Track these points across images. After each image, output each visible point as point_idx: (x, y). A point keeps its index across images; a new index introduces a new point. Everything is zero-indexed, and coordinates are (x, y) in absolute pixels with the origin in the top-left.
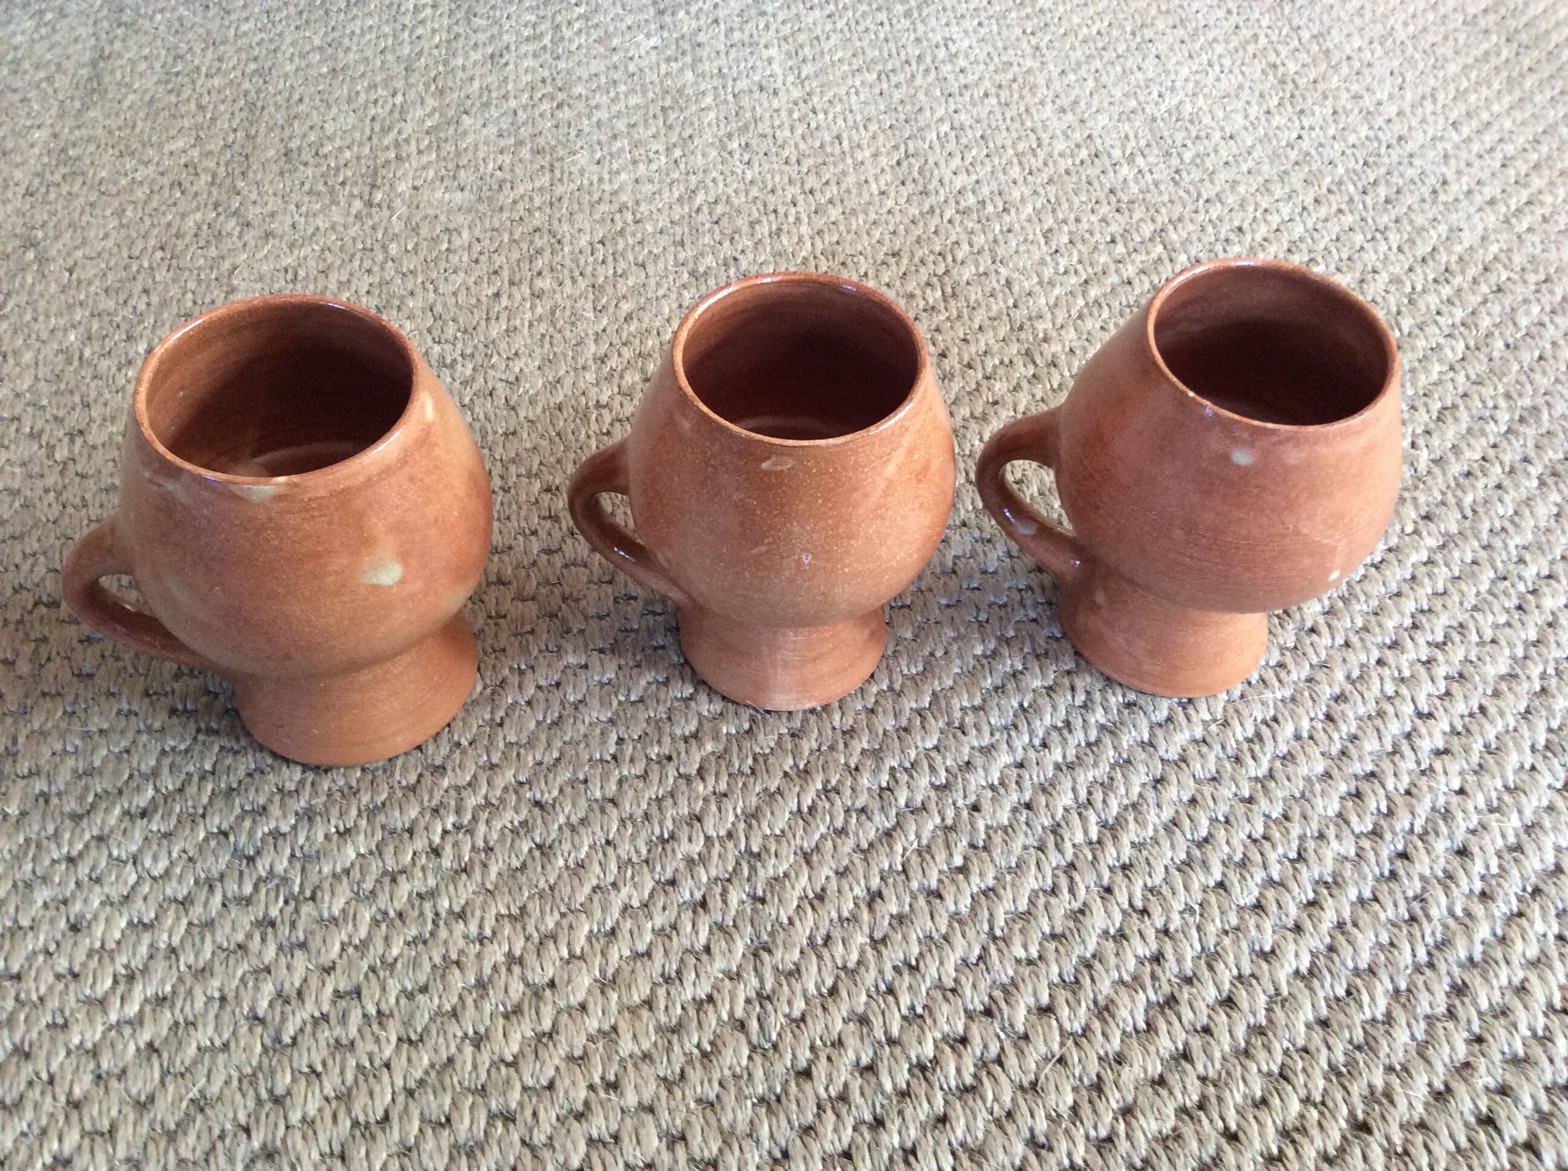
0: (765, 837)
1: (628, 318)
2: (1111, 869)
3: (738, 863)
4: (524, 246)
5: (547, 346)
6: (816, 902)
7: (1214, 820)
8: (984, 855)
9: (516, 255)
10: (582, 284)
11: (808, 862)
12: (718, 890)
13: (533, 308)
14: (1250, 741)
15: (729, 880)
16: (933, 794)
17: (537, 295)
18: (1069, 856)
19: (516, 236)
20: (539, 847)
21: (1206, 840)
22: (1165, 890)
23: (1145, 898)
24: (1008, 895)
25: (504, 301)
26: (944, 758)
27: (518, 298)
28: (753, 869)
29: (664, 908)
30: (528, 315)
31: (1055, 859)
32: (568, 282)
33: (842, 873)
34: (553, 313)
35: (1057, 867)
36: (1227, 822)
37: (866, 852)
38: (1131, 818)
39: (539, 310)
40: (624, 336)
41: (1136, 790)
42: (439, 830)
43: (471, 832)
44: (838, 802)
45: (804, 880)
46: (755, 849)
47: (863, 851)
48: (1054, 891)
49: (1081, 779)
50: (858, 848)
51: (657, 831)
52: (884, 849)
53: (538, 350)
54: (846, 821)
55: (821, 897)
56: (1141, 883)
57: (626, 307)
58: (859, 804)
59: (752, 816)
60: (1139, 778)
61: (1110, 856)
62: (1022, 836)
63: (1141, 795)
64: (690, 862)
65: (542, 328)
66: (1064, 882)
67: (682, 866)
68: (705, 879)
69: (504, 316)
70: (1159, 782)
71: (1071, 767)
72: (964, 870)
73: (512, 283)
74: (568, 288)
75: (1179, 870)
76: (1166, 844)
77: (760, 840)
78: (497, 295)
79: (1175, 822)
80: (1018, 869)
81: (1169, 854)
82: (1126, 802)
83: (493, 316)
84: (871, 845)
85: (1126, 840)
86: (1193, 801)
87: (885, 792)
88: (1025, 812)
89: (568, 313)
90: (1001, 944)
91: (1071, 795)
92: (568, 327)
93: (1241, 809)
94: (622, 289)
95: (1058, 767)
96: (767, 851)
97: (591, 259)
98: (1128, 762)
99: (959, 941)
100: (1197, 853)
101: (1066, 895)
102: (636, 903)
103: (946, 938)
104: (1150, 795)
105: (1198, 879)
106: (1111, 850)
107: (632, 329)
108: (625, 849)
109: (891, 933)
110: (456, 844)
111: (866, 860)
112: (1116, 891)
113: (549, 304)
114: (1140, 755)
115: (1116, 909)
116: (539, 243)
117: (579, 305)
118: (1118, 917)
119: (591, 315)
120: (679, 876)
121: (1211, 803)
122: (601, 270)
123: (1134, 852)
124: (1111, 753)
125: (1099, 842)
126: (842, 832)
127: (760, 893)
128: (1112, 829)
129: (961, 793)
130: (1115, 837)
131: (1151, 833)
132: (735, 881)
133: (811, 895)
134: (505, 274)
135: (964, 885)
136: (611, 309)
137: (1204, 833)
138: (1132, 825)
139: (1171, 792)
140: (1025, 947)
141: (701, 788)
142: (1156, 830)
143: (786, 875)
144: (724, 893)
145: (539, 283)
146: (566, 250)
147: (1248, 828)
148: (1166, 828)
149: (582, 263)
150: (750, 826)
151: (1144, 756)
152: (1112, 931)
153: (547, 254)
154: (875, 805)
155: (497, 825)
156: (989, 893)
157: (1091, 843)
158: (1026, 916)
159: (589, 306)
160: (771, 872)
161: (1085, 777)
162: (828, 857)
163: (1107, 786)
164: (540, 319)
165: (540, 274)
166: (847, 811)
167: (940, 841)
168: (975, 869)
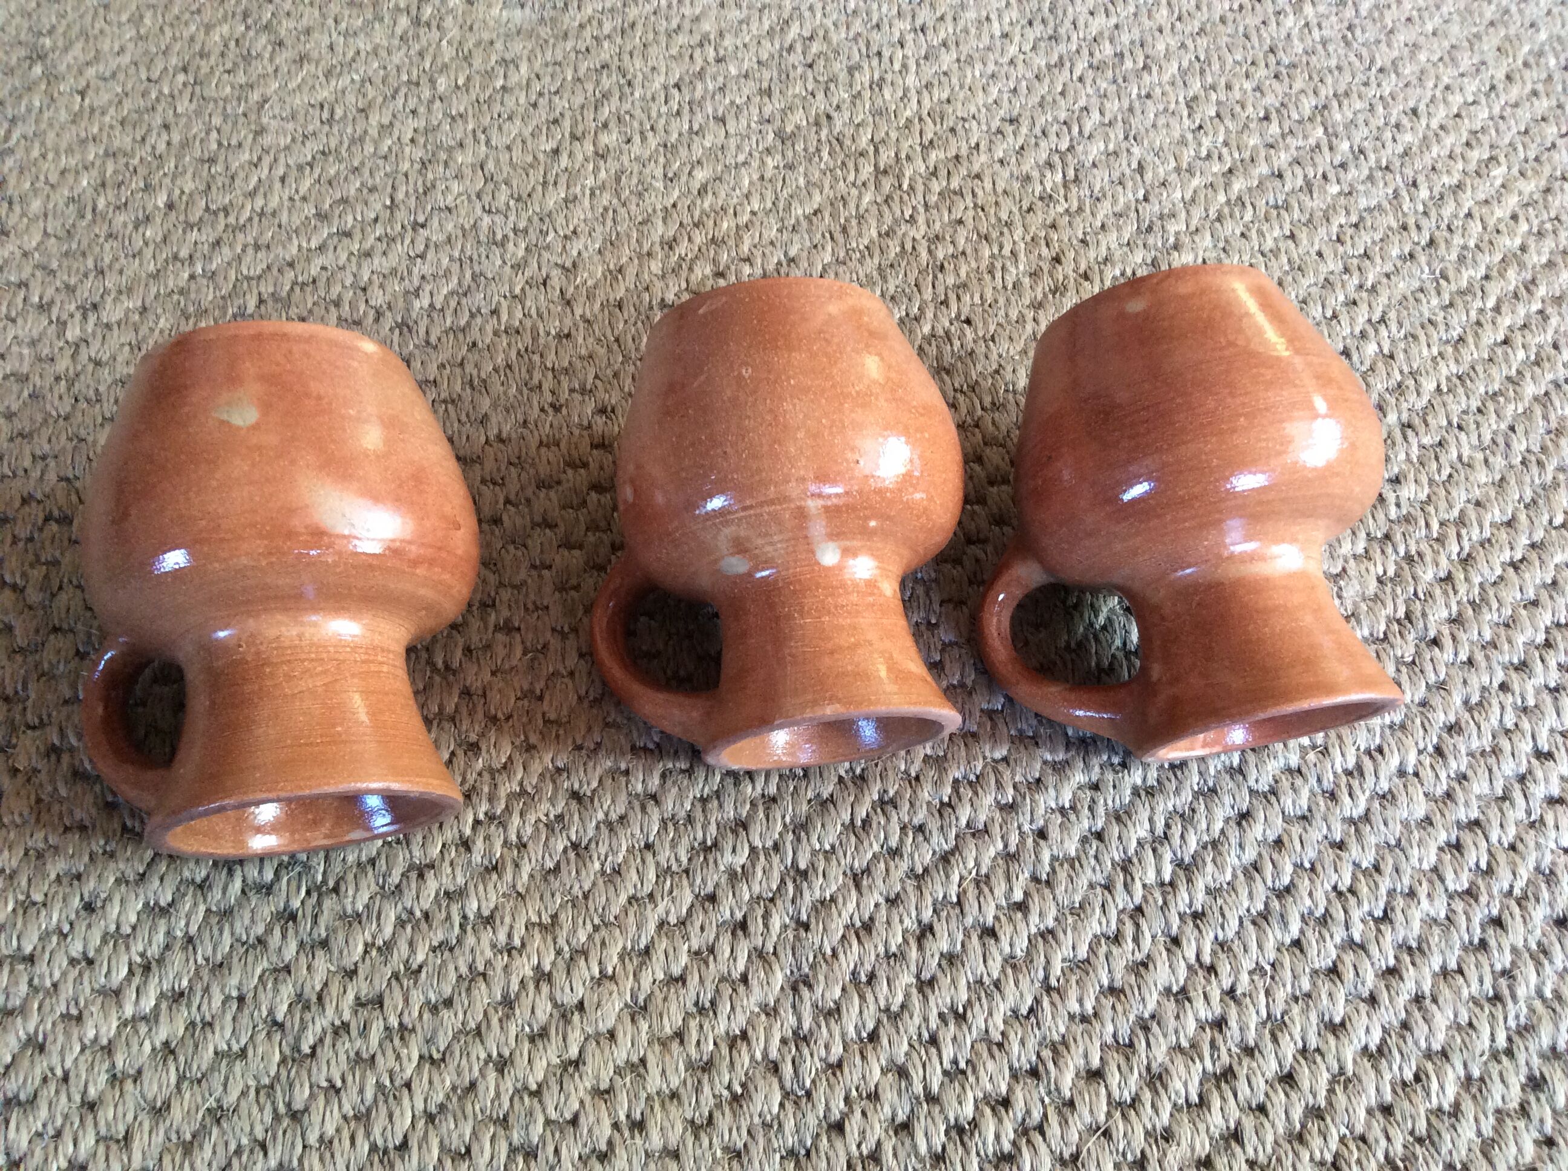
0: (814, 853)
1: (702, 191)
2: (1181, 916)
3: (783, 881)
4: (590, 87)
5: (609, 223)
6: (862, 933)
7: (1298, 866)
8: (1047, 891)
9: (579, 100)
10: (653, 142)
11: (858, 886)
12: (760, 912)
13: (596, 171)
14: (1349, 773)
15: (772, 900)
16: (997, 815)
17: (601, 155)
18: (1138, 899)
19: (581, 72)
20: (575, 846)
21: (1287, 890)
22: (1237, 947)
23: (1214, 953)
24: (1067, 940)
25: (564, 161)
26: (1013, 775)
27: (580, 157)
28: (798, 890)
29: (702, 929)
30: (590, 182)
31: (1121, 899)
32: (637, 139)
33: (893, 901)
34: (618, 180)
35: (1123, 911)
36: (1313, 869)
37: (920, 878)
38: (1209, 860)
39: (603, 174)
40: (697, 214)
41: (1218, 825)
42: (470, 821)
43: (503, 824)
44: (894, 819)
45: (851, 906)
46: (802, 866)
47: (917, 877)
48: (1117, 939)
49: (1160, 808)
50: (912, 873)
51: (700, 835)
52: (938, 878)
53: (599, 229)
54: (901, 841)
55: (868, 926)
56: (1212, 935)
57: (701, 175)
58: (916, 821)
59: (801, 828)
60: (1223, 811)
61: (1182, 901)
62: (1089, 872)
63: (1222, 831)
64: (733, 876)
65: (605, 199)
66: (1129, 929)
67: (724, 880)
68: (747, 897)
69: (563, 180)
70: (1244, 817)
71: (1150, 792)
72: (1022, 907)
73: (574, 137)
74: (636, 148)
75: (1254, 923)
76: (1244, 893)
77: (808, 855)
78: (556, 152)
79: (1256, 867)
80: (1080, 911)
81: (1246, 904)
82: (1206, 838)
83: (551, 179)
84: (926, 870)
85: (1200, 884)
86: (1279, 843)
87: (945, 808)
88: (1095, 843)
89: (635, 181)
90: (1055, 995)
91: (1147, 826)
92: (634, 199)
93: (1330, 855)
94: (697, 152)
95: (1136, 792)
96: (815, 870)
97: (664, 109)
98: (1213, 791)
99: (1010, 988)
100: (1275, 904)
101: (1130, 945)
102: (673, 920)
103: (997, 984)
104: (1233, 834)
105: (1274, 935)
106: (1183, 895)
107: (706, 205)
108: (665, 854)
109: (939, 974)
110: (487, 838)
111: (919, 888)
112: (1184, 942)
113: (613, 166)
114: (1227, 783)
115: (1182, 964)
116: (606, 83)
117: (647, 171)
118: (1182, 972)
119: (659, 185)
120: (720, 893)
121: (1298, 847)
122: (675, 125)
123: (1209, 900)
124: (1196, 778)
125: (1172, 884)
126: (895, 853)
127: (804, 917)
128: (1187, 868)
129: (1028, 817)
130: (1189, 881)
131: (1229, 877)
132: (779, 902)
133: (858, 924)
134: (567, 123)
135: (1021, 926)
136: (684, 178)
137: (1286, 880)
138: (1210, 867)
139: (1257, 830)
140: (1080, 1001)
141: (749, 789)
142: (1234, 876)
143: (833, 899)
144: (766, 916)
145: (605, 139)
146: (637, 95)
147: (1335, 877)
148: (1246, 872)
149: (654, 114)
150: (799, 840)
151: (1231, 785)
152: (1175, 989)
153: (615, 100)
154: (933, 825)
155: (532, 818)
156: (1047, 935)
157: (1162, 884)
158: (1083, 966)
159: (659, 172)
160: (817, 894)
161: (1165, 805)
162: (879, 882)
163: (1187, 818)
164: (603, 187)
165: (605, 125)
166: (903, 829)
167: (1000, 872)
168: (1035, 908)
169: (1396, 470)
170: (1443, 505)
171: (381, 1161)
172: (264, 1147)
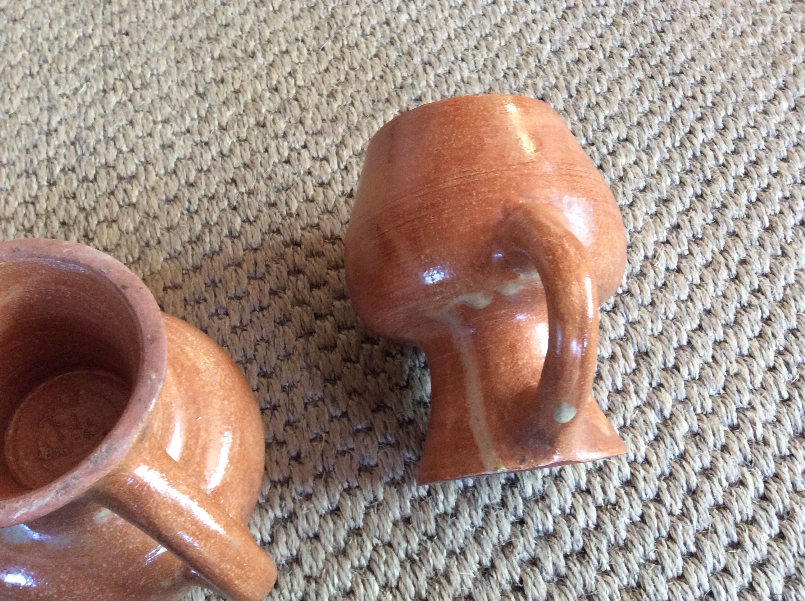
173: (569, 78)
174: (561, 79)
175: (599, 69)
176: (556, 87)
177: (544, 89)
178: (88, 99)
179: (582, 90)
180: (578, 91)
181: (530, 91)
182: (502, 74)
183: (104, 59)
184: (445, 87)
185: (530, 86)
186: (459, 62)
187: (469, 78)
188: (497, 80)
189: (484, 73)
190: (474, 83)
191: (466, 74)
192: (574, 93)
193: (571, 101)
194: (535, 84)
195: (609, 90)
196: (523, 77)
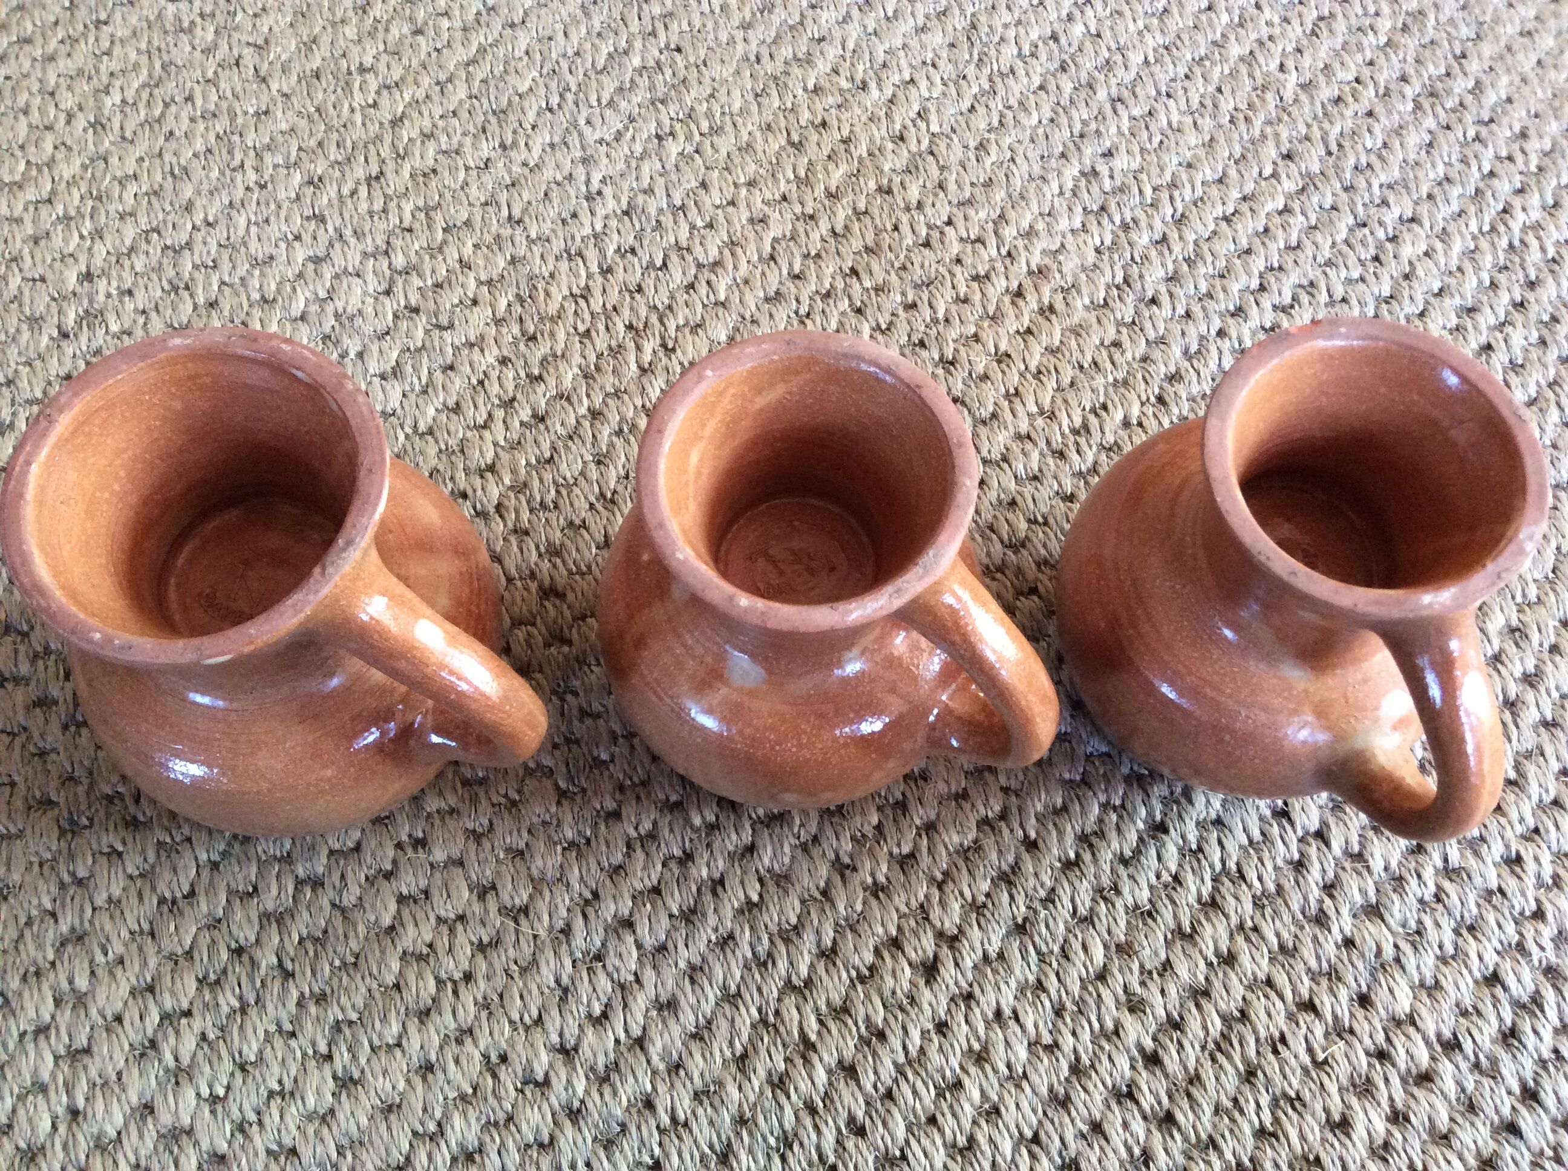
169: (1108, 144)
170: (1155, 171)
171: (171, 911)
172: (53, 915)
173: (1326, 125)
174: (1315, 128)
175: (1370, 114)
176: (1307, 138)
177: (1290, 142)
178: (638, 149)
179: (1347, 144)
180: (1340, 145)
181: (1271, 143)
182: (1228, 118)
183: (652, 88)
184: (1145, 135)
185: (1270, 137)
186: (1165, 99)
187: (1180, 122)
188: (1221, 127)
189: (1201, 115)
190: (1187, 130)
191: (1175, 118)
192: (1334, 148)
193: (1331, 161)
194: (1277, 135)
195: (1385, 145)
196: (1258, 122)
